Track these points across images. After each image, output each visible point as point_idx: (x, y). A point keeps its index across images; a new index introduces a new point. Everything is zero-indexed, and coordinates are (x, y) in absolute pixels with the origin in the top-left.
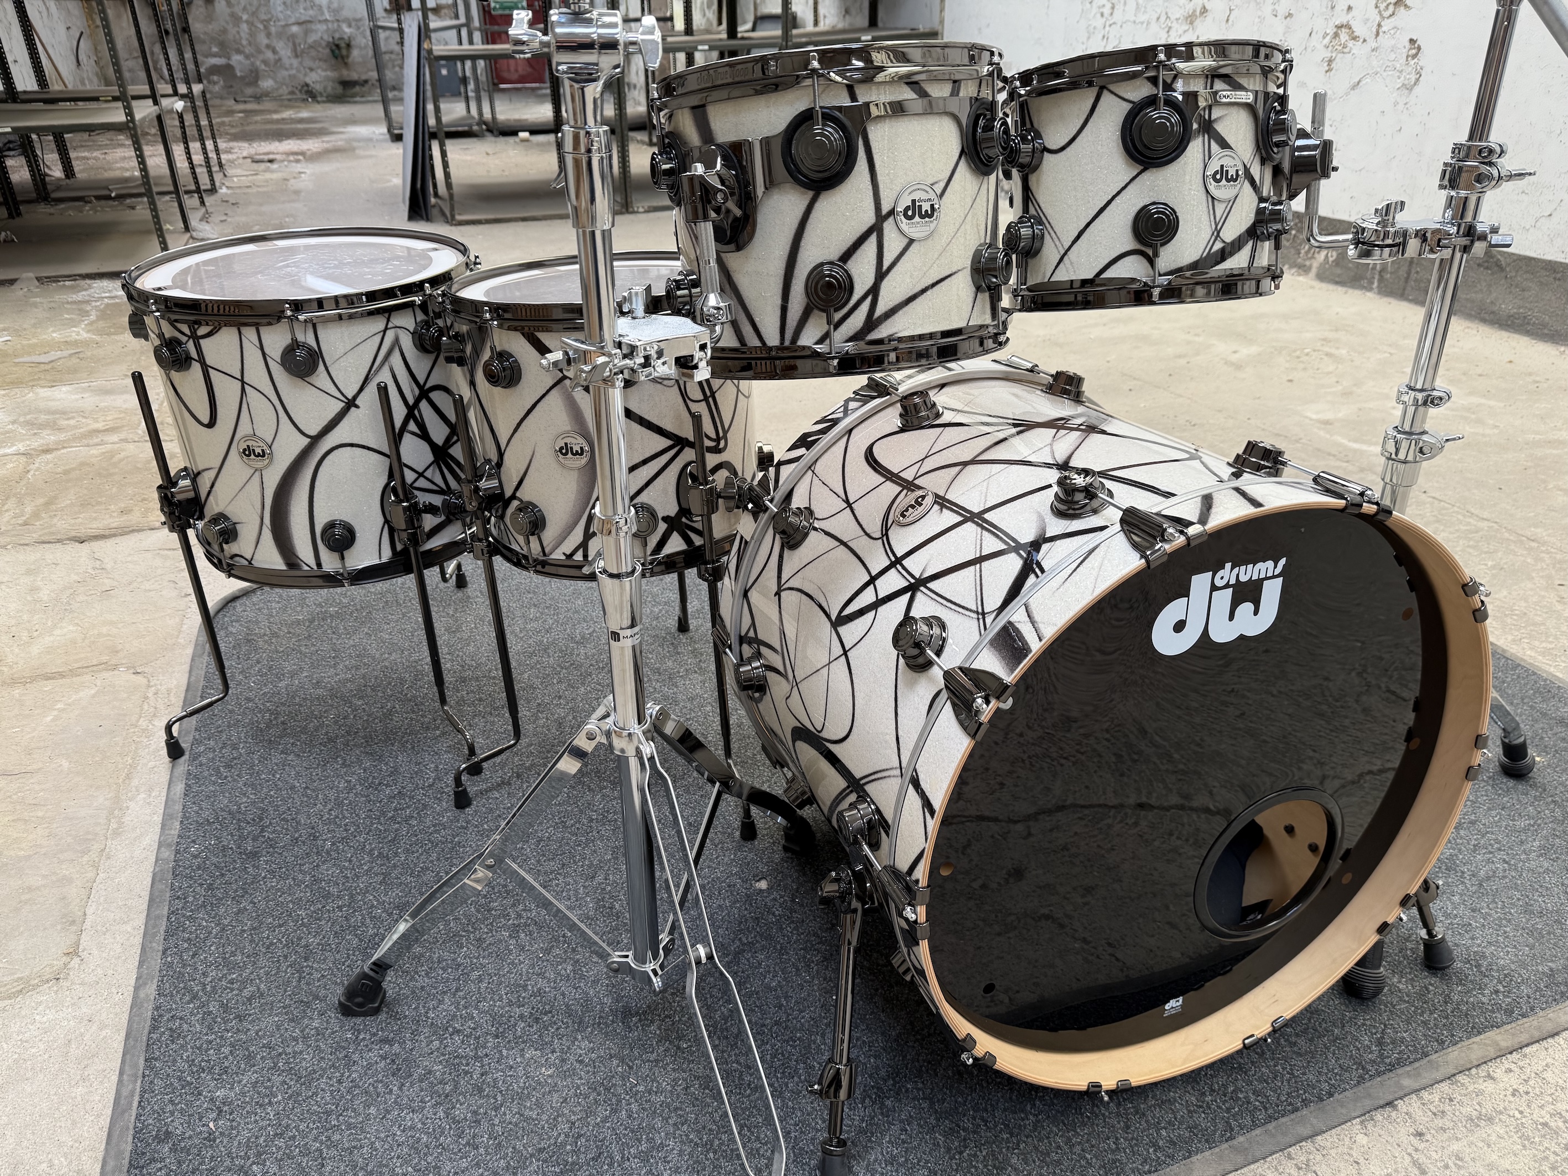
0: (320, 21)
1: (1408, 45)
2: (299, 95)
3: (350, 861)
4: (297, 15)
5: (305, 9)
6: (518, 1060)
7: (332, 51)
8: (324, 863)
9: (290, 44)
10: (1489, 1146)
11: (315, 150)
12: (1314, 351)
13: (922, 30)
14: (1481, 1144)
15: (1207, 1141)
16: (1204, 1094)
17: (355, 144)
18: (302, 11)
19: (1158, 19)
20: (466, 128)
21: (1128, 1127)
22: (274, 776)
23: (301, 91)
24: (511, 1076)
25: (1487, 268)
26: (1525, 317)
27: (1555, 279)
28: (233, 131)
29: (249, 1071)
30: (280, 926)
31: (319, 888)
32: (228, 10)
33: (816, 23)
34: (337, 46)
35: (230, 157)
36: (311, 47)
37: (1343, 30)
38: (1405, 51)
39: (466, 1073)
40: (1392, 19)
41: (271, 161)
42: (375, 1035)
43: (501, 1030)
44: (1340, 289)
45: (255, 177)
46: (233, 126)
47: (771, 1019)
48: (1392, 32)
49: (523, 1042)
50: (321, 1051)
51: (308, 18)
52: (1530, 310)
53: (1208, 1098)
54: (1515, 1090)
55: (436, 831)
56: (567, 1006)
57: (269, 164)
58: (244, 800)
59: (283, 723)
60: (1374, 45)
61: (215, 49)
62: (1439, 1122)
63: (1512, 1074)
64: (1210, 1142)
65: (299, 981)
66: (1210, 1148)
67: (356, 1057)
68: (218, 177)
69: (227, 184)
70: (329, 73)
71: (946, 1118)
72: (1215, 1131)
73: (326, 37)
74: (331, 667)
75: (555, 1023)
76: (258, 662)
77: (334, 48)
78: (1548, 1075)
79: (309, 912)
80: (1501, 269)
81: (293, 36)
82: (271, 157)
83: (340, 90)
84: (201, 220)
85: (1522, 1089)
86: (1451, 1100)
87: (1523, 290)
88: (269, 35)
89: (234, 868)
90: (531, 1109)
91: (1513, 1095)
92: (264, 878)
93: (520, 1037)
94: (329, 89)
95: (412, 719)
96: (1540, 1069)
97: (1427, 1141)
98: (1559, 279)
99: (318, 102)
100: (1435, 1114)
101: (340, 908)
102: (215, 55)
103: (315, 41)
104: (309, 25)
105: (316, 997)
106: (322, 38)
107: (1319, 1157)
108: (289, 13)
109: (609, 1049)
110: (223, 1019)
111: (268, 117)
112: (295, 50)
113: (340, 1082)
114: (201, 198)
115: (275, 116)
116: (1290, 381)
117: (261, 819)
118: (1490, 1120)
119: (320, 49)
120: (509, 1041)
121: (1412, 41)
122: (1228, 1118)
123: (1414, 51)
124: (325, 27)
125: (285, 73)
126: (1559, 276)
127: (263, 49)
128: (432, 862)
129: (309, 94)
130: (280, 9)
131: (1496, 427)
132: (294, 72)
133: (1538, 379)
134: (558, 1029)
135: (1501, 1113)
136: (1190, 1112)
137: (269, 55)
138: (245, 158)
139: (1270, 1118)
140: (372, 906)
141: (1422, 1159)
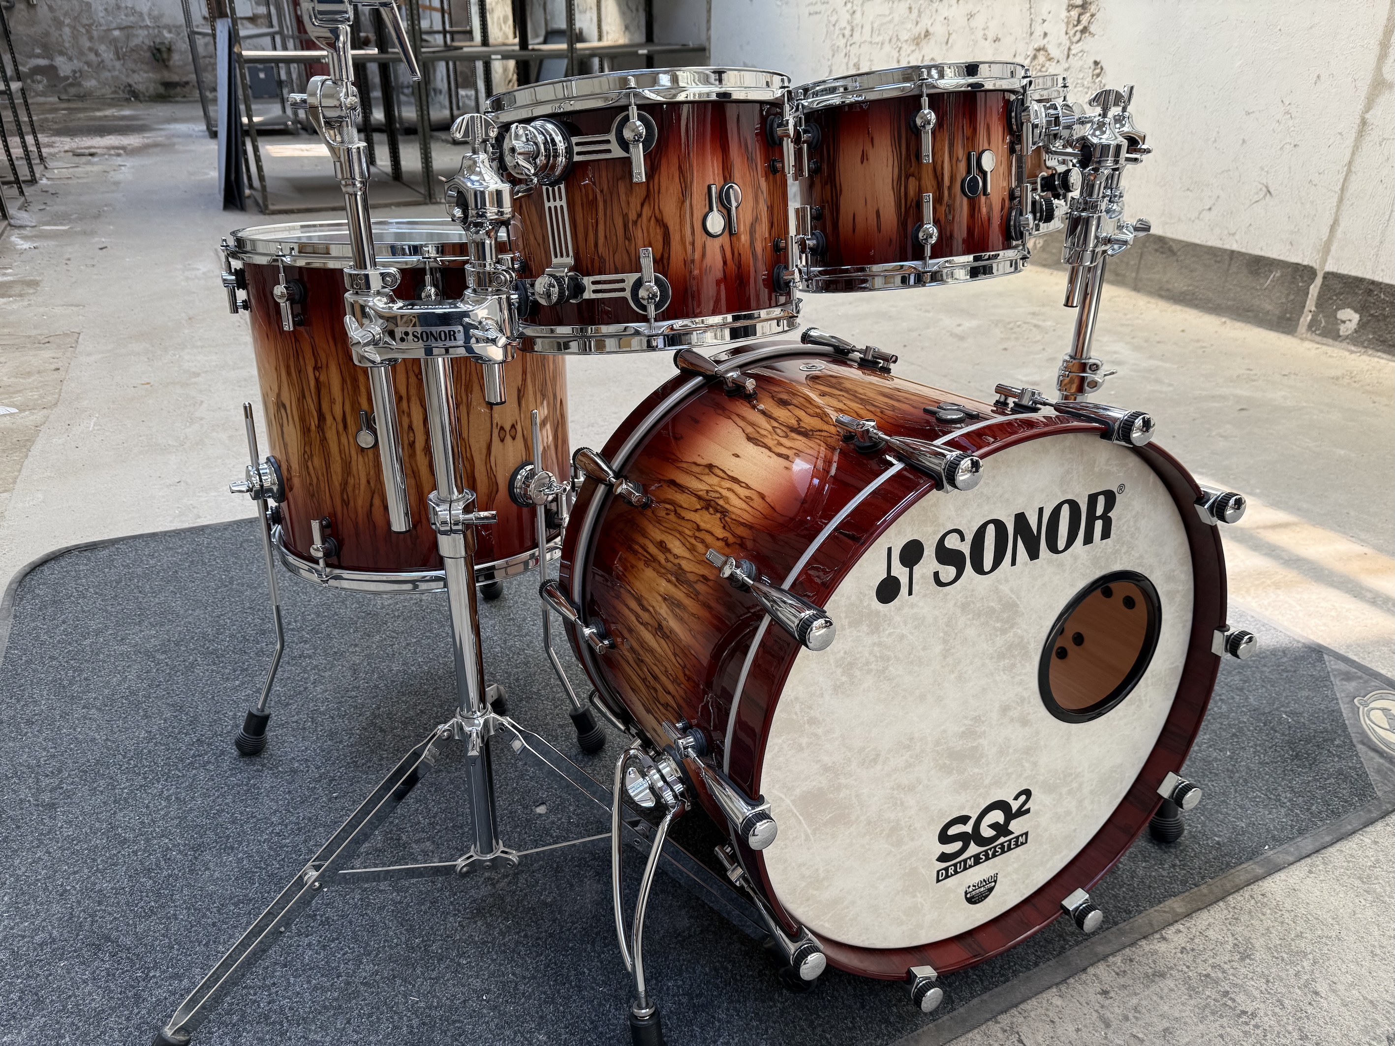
0: (141, 27)
1: (1093, 66)
2: (122, 95)
3: (148, 807)
4: (119, 21)
5: (126, 15)
6: (305, 986)
7: (154, 55)
8: (121, 810)
9: (113, 48)
10: (1162, 998)
11: (136, 145)
12: (1025, 323)
13: (691, 45)
14: (1155, 998)
17: (175, 140)
18: (123, 17)
19: (890, 40)
20: (282, 127)
22: (75, 730)
23: (124, 92)
24: (296, 1002)
25: (1162, 253)
26: (1193, 294)
27: (1216, 261)
28: (56, 126)
29: (37, 1015)
30: (75, 873)
31: (115, 834)
32: (50, 15)
33: (600, 38)
34: (159, 50)
35: (52, 150)
36: (133, 50)
37: (1042, 52)
38: (1091, 71)
39: (255, 1001)
40: (1080, 44)
41: (92, 155)
42: (164, 972)
43: (289, 959)
44: (1047, 271)
45: (76, 169)
46: (56, 122)
47: (546, 932)
48: (1080, 55)
49: (311, 969)
50: (111, 991)
51: (129, 24)
52: (1197, 287)
54: (1183, 948)
55: (231, 775)
56: (354, 932)
57: (90, 158)
58: (44, 754)
59: (86, 679)
60: (1067, 65)
61: (38, 51)
62: (1121, 981)
63: (1181, 934)
65: (92, 925)
67: (145, 995)
68: (38, 170)
69: (47, 175)
70: (151, 75)
71: (703, 1011)
73: (147, 41)
74: (136, 624)
75: (342, 949)
76: (64, 622)
77: (155, 51)
78: (1211, 933)
79: (104, 858)
80: (1174, 253)
81: (115, 40)
82: (93, 150)
83: (162, 90)
84: (19, 209)
85: (1189, 947)
86: (1131, 960)
87: (1191, 271)
88: (91, 39)
89: (31, 820)
90: (316, 1033)
91: (1182, 953)
92: (61, 827)
93: (308, 965)
94: (151, 89)
95: (213, 671)
96: (1204, 928)
97: (1111, 998)
98: (1219, 262)
99: (141, 101)
100: (1117, 974)
101: (135, 853)
102: (38, 56)
103: (136, 46)
104: (130, 31)
105: (108, 939)
106: (143, 42)
108: (110, 18)
109: (393, 970)
110: (13, 966)
111: (92, 114)
112: (117, 53)
113: (128, 1019)
114: (20, 188)
115: (98, 114)
116: (1005, 349)
117: (60, 771)
118: (1162, 975)
119: (142, 53)
120: (297, 970)
121: (1096, 63)
123: (1098, 71)
124: (146, 32)
125: (107, 74)
126: (1219, 259)
127: (86, 52)
128: (227, 804)
129: (133, 95)
130: (101, 14)
131: (1171, 385)
132: (117, 73)
133: (1204, 345)
134: (344, 954)
135: (1171, 968)
137: (92, 57)
138: (66, 151)
140: (168, 848)
141: (1108, 1014)
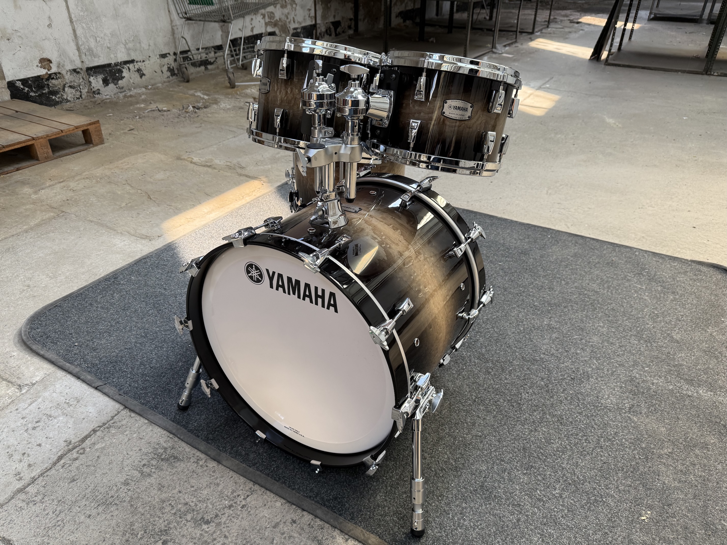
15: (244, 460)
16: (266, 452)
21: (237, 438)
53: (265, 454)
64: (244, 461)
66: (241, 462)
72: (250, 461)
107: (260, 493)
122: (259, 463)
136: (255, 452)
139: (268, 475)
